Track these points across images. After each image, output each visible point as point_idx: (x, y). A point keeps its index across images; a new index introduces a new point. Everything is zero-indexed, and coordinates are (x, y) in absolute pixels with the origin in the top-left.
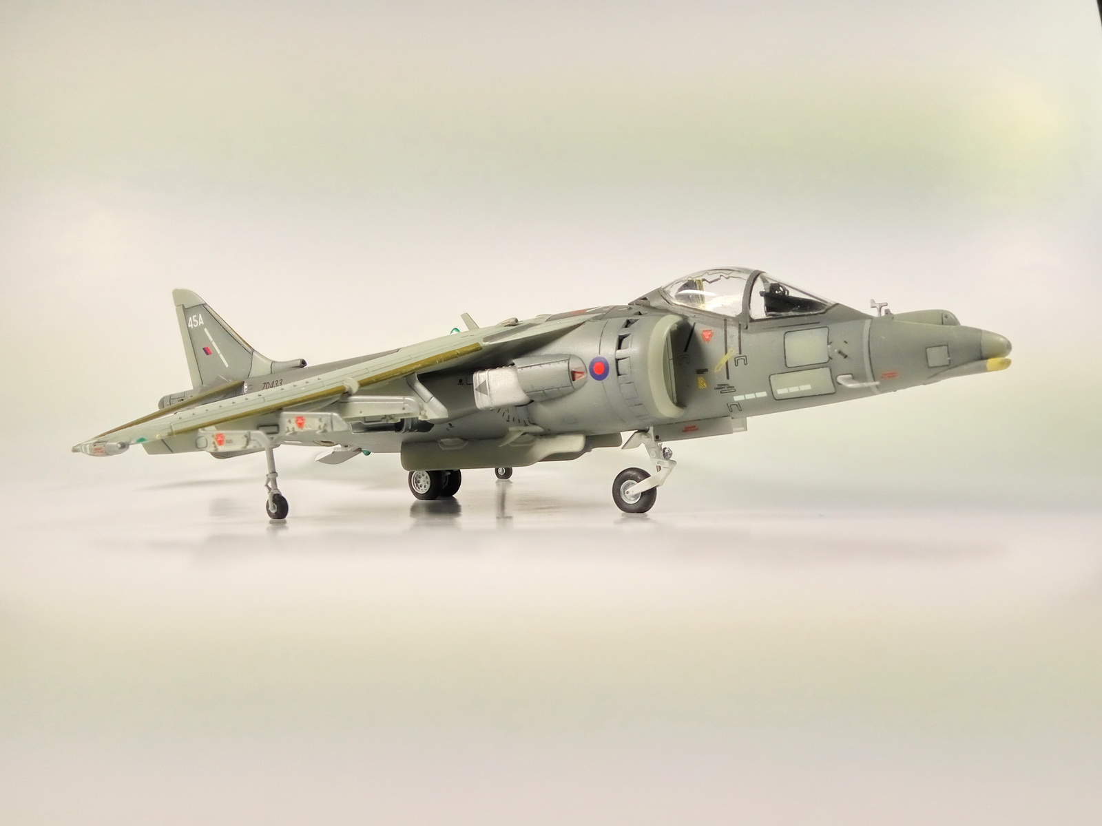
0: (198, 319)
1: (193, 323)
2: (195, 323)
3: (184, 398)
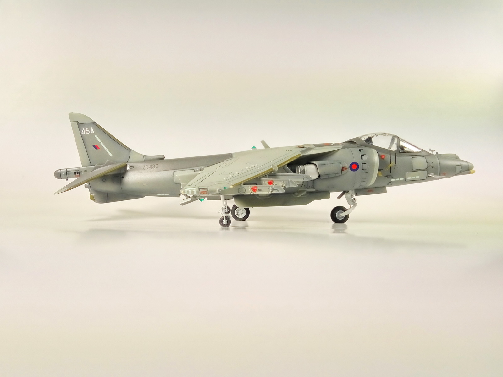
0: (90, 131)
1: (86, 132)
2: (88, 132)
3: (78, 171)
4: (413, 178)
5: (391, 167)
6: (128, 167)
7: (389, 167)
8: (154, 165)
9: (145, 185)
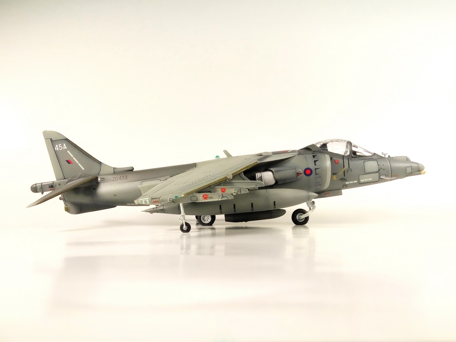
0: (63, 147)
1: (59, 148)
2: (61, 148)
3: (53, 185)
4: (366, 180)
5: (344, 171)
6: (99, 179)
7: (343, 171)
8: (123, 177)
9: (115, 195)
